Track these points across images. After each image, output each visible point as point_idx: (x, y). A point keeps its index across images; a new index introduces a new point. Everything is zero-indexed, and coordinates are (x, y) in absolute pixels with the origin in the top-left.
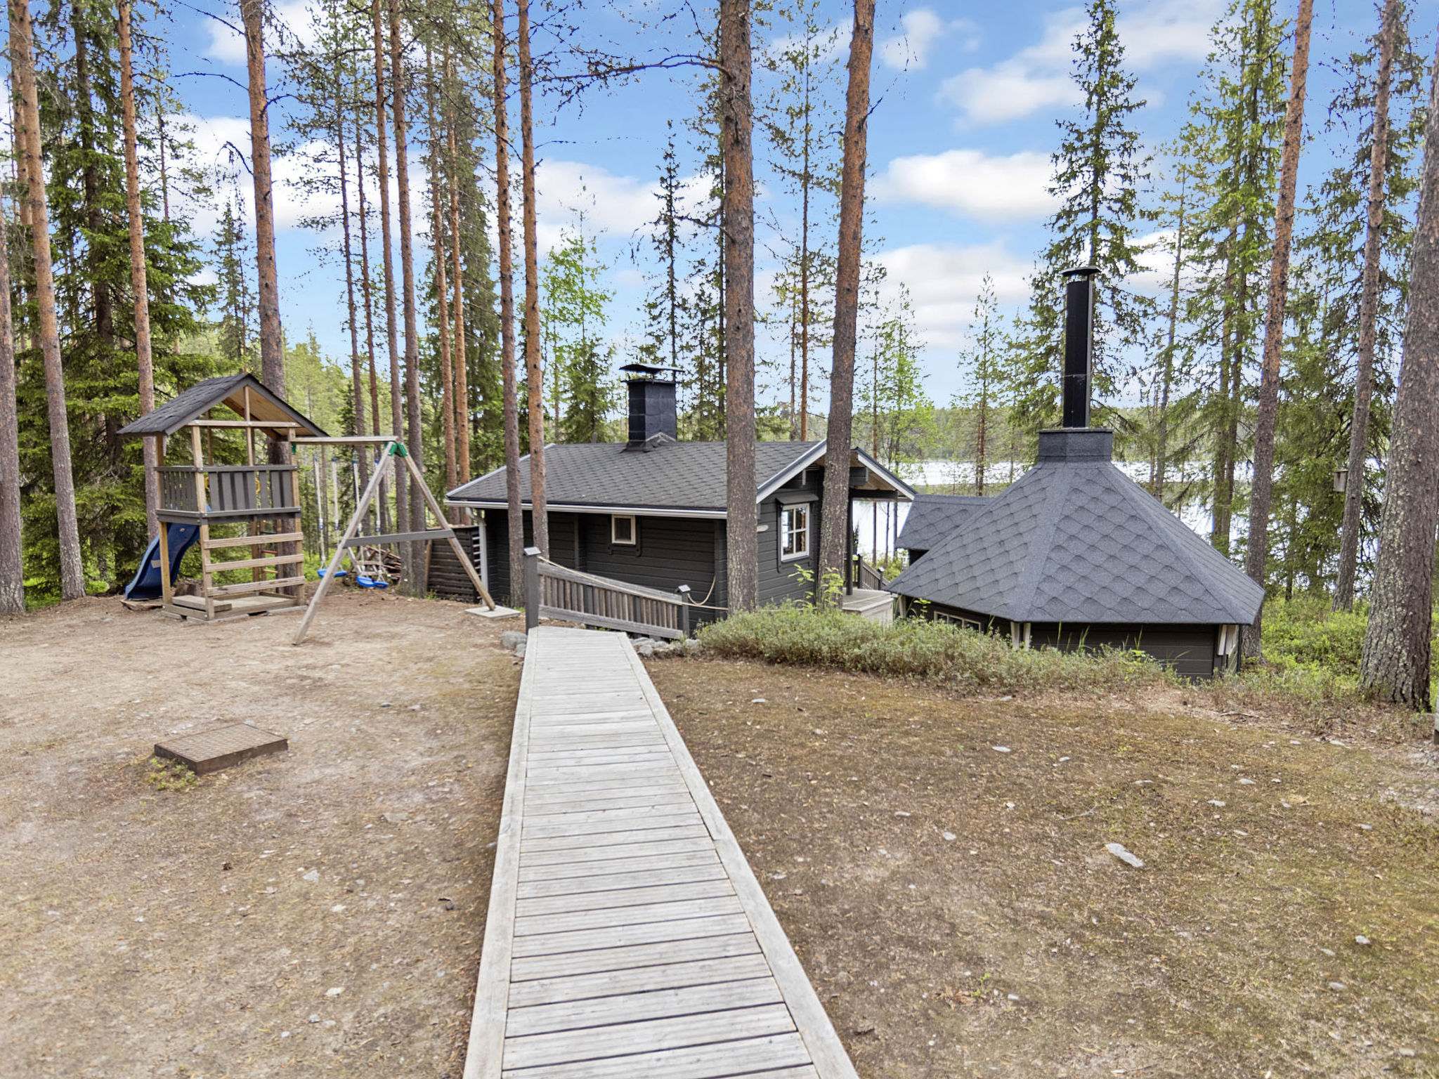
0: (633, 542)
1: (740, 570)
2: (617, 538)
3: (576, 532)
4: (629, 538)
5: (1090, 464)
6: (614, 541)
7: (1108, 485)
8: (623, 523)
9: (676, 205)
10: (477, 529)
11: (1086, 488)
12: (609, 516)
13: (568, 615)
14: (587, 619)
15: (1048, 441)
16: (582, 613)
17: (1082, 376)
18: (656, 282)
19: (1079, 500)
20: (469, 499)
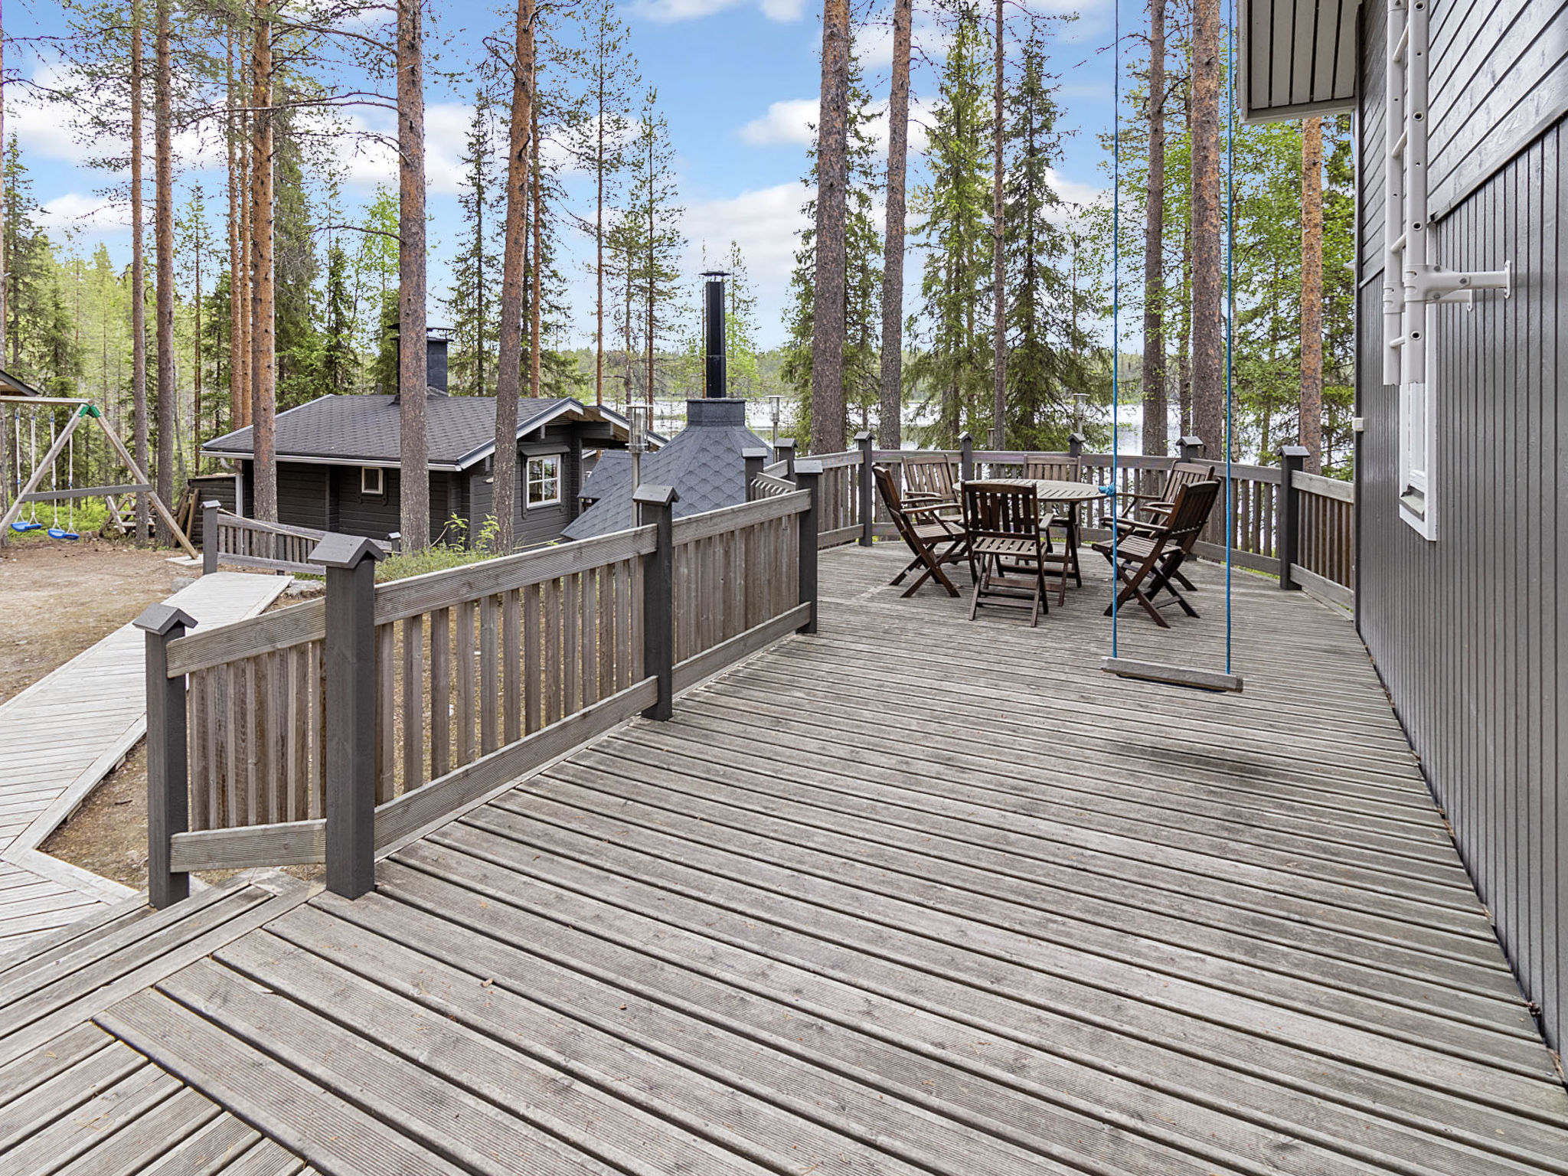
0: (380, 491)
1: (409, 519)
2: (366, 488)
3: (328, 482)
4: (377, 488)
5: (720, 429)
6: (363, 491)
7: (730, 446)
8: (372, 474)
9: (485, 169)
10: (233, 479)
11: (711, 449)
12: (359, 468)
13: (254, 562)
14: (276, 565)
15: (696, 408)
16: (271, 560)
17: (717, 356)
18: (463, 240)
19: (704, 458)
20: (224, 450)
